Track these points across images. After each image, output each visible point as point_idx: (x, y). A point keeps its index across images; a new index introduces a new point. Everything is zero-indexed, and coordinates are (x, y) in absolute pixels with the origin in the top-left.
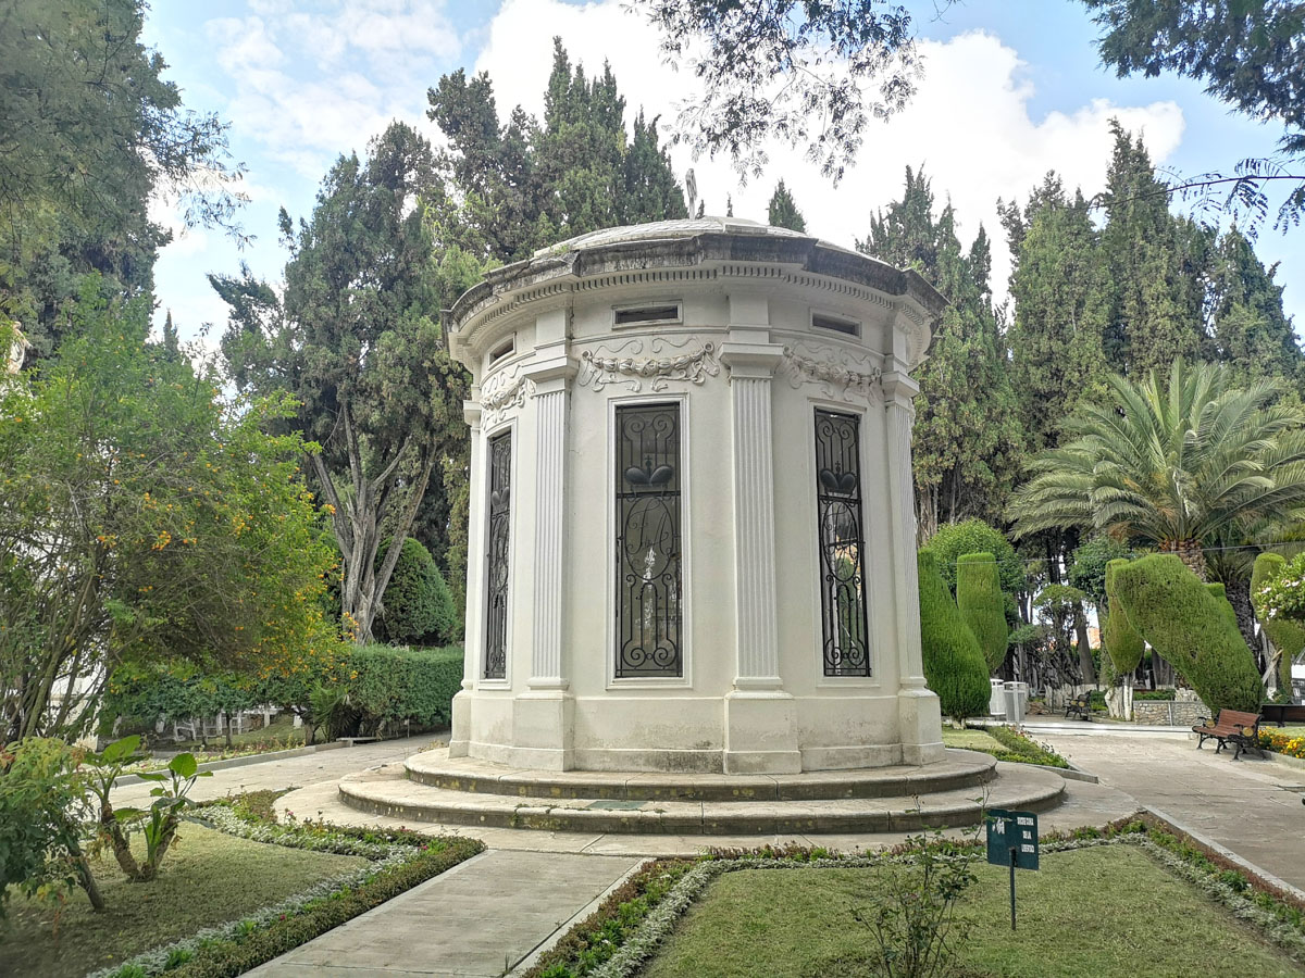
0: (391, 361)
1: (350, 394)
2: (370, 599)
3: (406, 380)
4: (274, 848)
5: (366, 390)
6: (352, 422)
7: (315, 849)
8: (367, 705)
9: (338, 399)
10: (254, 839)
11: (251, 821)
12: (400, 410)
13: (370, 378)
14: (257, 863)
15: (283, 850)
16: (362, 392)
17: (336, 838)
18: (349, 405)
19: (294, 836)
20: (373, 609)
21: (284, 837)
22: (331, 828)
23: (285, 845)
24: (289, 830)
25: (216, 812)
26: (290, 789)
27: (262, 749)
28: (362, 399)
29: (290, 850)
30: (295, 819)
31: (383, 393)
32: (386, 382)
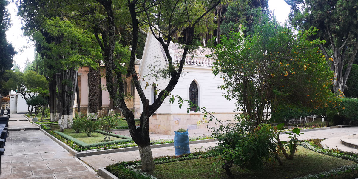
0: (342, 9)
1: (328, 23)
2: (342, 84)
3: (347, 14)
4: (324, 155)
5: (334, 20)
6: (330, 31)
7: (337, 157)
8: (345, 116)
9: (325, 25)
10: (317, 152)
11: (315, 147)
12: (347, 24)
13: (335, 16)
14: (320, 158)
15: (327, 156)
16: (333, 21)
17: (343, 154)
18: (329, 27)
19: (329, 152)
20: (343, 87)
21: (326, 152)
22: (341, 152)
23: (327, 155)
24: (327, 150)
25: (306, 144)
26: (325, 139)
27: (314, 127)
28: (333, 23)
29: (329, 156)
30: (329, 148)
31: (340, 20)
32: (340, 17)
